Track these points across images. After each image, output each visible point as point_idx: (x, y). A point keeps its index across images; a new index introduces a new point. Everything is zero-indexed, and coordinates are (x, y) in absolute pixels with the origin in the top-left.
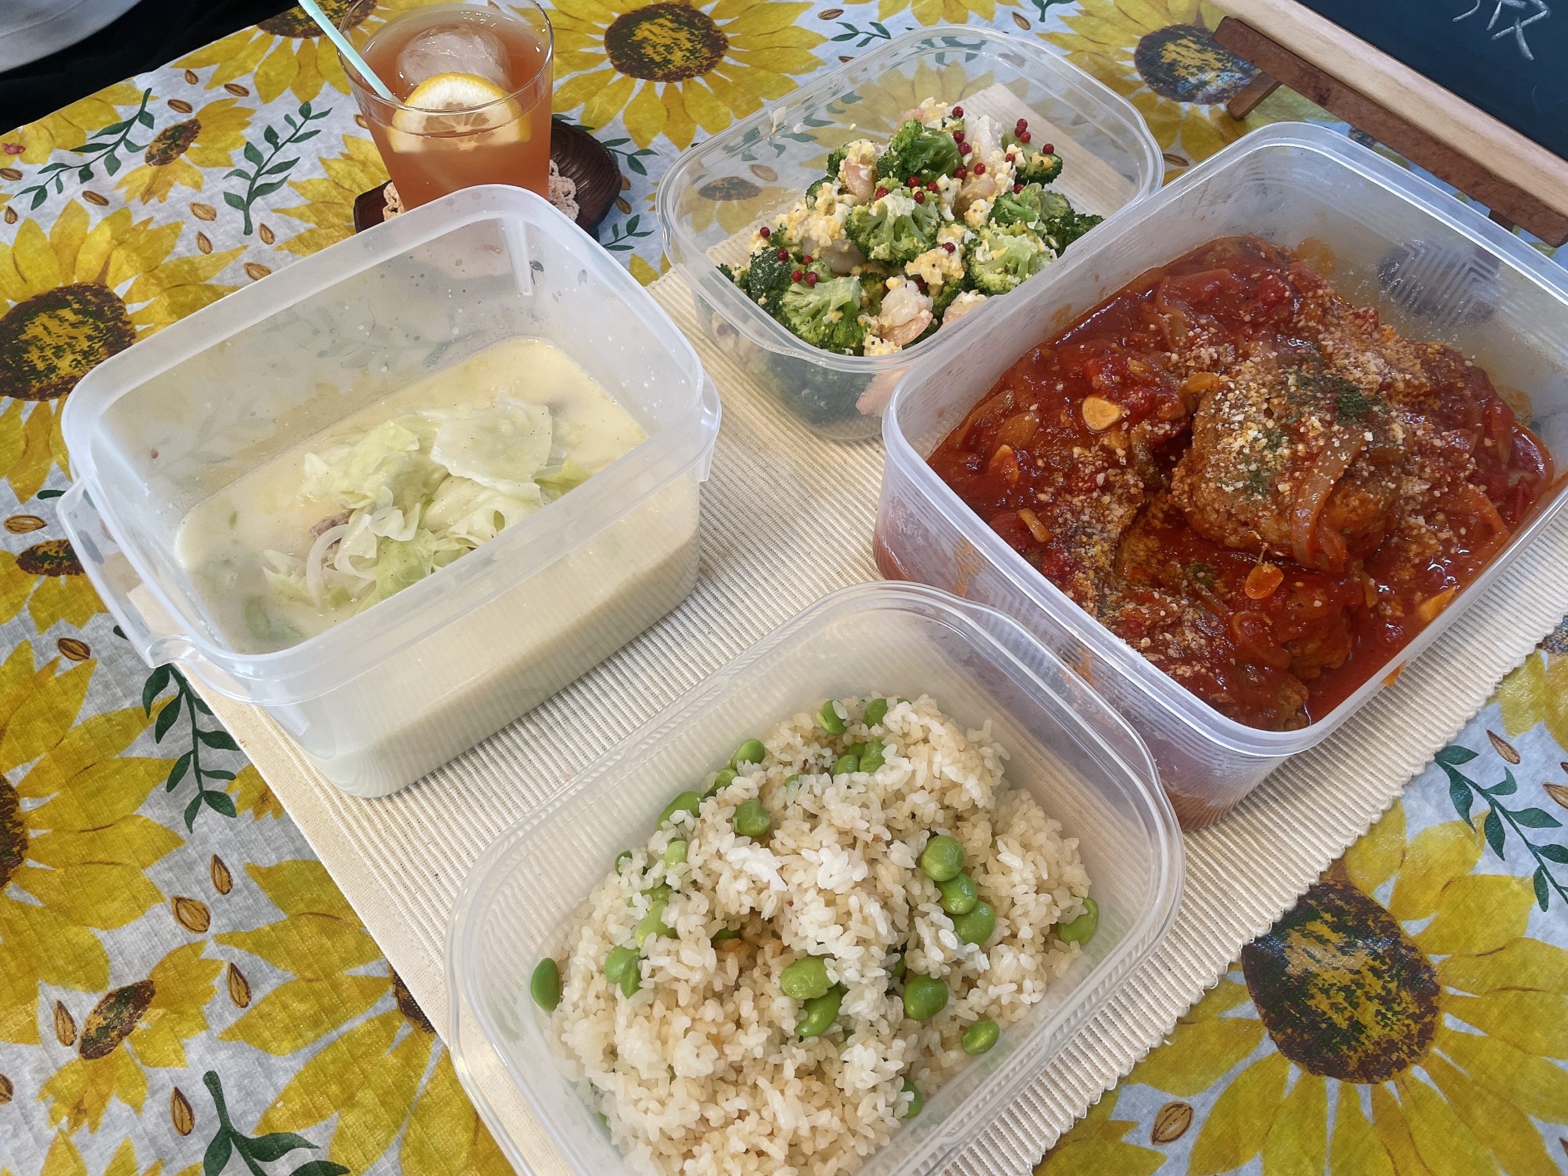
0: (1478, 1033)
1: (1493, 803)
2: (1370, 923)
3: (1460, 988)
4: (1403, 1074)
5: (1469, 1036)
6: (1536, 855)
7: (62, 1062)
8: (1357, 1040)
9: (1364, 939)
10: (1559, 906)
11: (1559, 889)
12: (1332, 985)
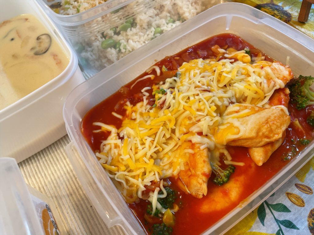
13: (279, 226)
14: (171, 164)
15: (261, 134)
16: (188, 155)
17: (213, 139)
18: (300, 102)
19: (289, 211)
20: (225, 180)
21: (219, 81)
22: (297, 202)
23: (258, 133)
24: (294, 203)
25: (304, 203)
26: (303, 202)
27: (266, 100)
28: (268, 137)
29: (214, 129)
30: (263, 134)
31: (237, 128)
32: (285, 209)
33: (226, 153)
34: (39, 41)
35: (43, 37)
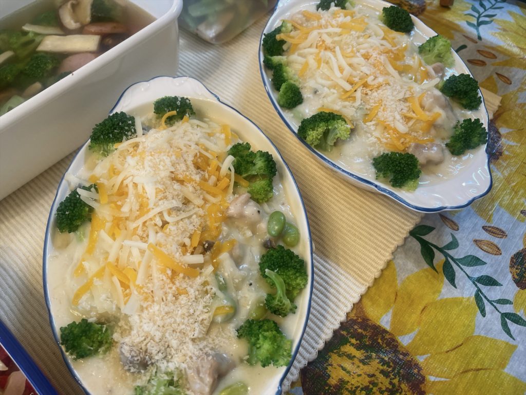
1: (447, 255)
2: (379, 341)
3: (437, 376)
6: (474, 283)
9: (377, 352)
10: (492, 313)
11: (490, 302)
12: (357, 388)
13: (476, 285)
19: (485, 263)
24: (487, 252)
25: (500, 250)
26: (498, 249)
32: (478, 262)
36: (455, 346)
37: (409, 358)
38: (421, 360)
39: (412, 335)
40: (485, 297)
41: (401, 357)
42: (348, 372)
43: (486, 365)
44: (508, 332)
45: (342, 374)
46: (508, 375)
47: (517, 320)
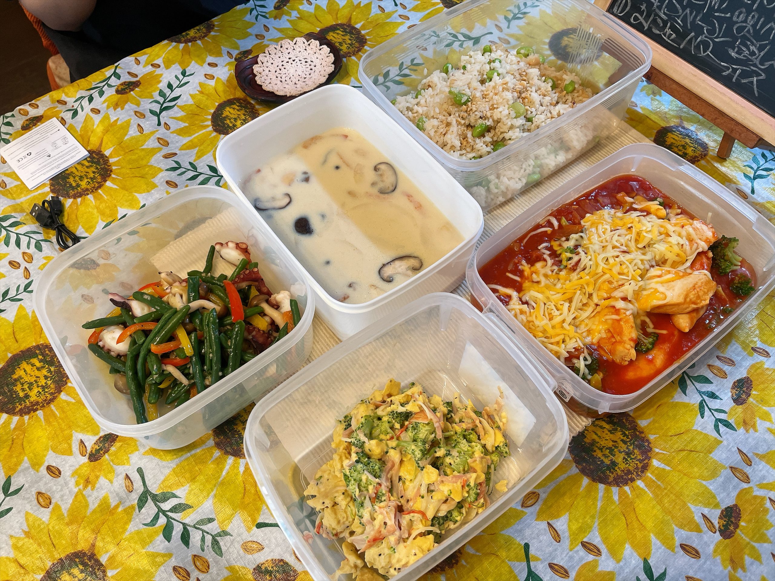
0: (668, 468)
2: (624, 421)
3: (661, 449)
4: (633, 484)
5: (664, 469)
6: (701, 395)
7: (81, 463)
8: (614, 469)
9: (621, 427)
10: (709, 417)
11: (710, 409)
12: (604, 447)
13: (702, 397)
14: (589, 331)
15: (688, 300)
16: (610, 322)
17: (636, 305)
18: (723, 267)
19: (712, 383)
20: (650, 346)
21: (637, 241)
22: (719, 374)
23: (685, 299)
24: (716, 375)
25: (727, 375)
26: (725, 374)
27: (688, 264)
28: (694, 303)
29: (637, 294)
30: (691, 300)
31: (663, 293)
32: (707, 381)
33: (647, 320)
34: (379, 173)
35: (383, 167)
36: (677, 433)
37: (643, 435)
38: (652, 437)
39: (649, 421)
40: (707, 405)
41: (638, 433)
42: (599, 437)
43: (698, 448)
44: (718, 431)
45: (595, 437)
46: (712, 458)
47: (727, 425)
